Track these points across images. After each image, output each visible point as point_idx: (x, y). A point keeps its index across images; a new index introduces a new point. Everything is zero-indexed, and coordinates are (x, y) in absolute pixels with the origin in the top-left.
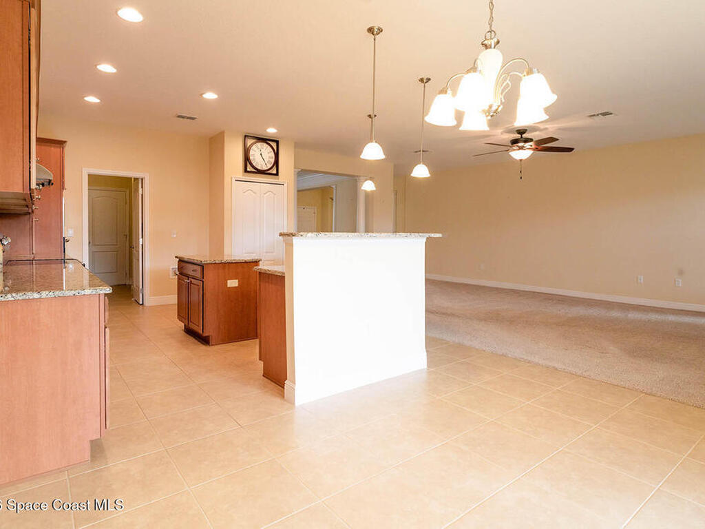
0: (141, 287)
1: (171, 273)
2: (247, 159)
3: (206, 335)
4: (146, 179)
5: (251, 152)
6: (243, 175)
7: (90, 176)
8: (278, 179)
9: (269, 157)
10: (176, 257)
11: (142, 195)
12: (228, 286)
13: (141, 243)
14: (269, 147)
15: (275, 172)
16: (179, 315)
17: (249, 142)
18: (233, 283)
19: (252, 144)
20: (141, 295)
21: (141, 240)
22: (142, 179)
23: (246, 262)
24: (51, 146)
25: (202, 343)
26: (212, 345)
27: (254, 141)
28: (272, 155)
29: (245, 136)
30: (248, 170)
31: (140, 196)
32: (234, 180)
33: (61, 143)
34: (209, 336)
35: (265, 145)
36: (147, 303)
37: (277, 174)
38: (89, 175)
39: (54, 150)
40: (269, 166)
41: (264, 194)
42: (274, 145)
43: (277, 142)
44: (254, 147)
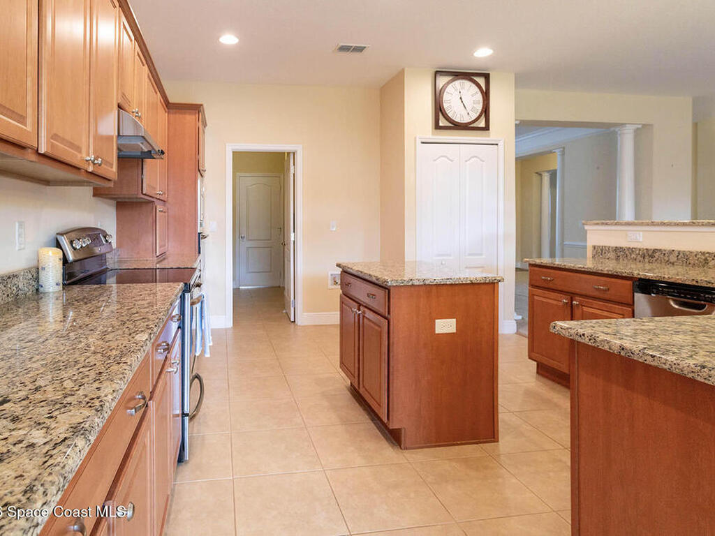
0: (292, 298)
1: (330, 282)
2: (439, 109)
3: (396, 427)
4: (298, 152)
5: (446, 97)
6: (433, 134)
7: (235, 153)
8: (489, 136)
9: (474, 102)
10: (339, 265)
11: (294, 175)
12: (438, 331)
13: (292, 239)
14: (473, 85)
15: (482, 124)
16: (342, 363)
17: (442, 81)
18: (446, 326)
19: (448, 83)
20: (292, 309)
21: (292, 235)
22: (294, 153)
23: (472, 284)
24: (185, 113)
25: (387, 439)
26: (406, 449)
27: (450, 78)
28: (479, 97)
29: (437, 72)
30: (441, 124)
31: (292, 175)
32: (419, 142)
33: (197, 108)
34: (400, 429)
35: (467, 84)
36: (299, 322)
37: (487, 128)
38: (233, 152)
39: (190, 118)
40: (474, 116)
41: (466, 161)
42: (481, 81)
43: (487, 77)
44: (450, 88)
